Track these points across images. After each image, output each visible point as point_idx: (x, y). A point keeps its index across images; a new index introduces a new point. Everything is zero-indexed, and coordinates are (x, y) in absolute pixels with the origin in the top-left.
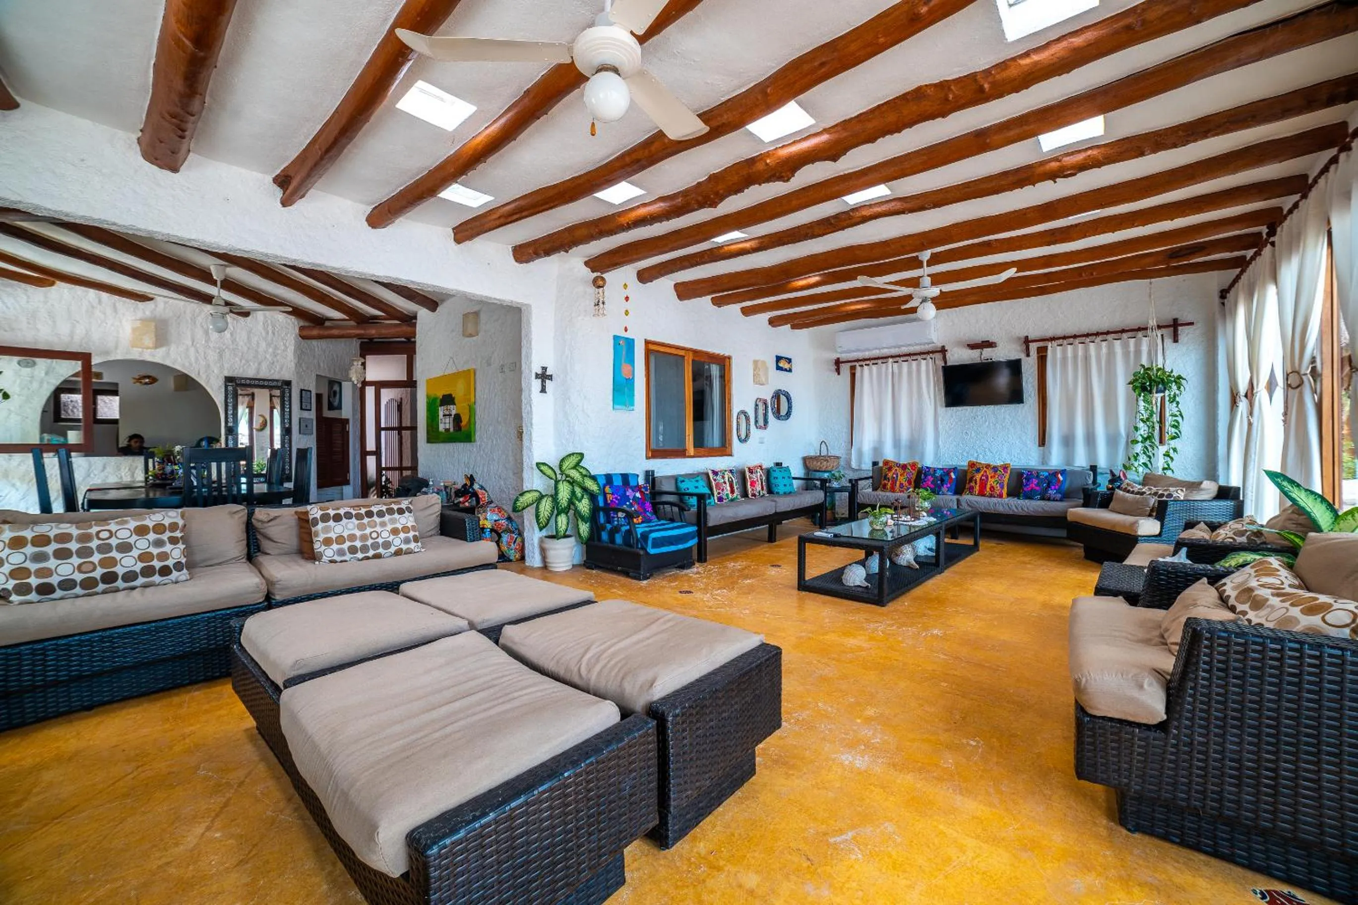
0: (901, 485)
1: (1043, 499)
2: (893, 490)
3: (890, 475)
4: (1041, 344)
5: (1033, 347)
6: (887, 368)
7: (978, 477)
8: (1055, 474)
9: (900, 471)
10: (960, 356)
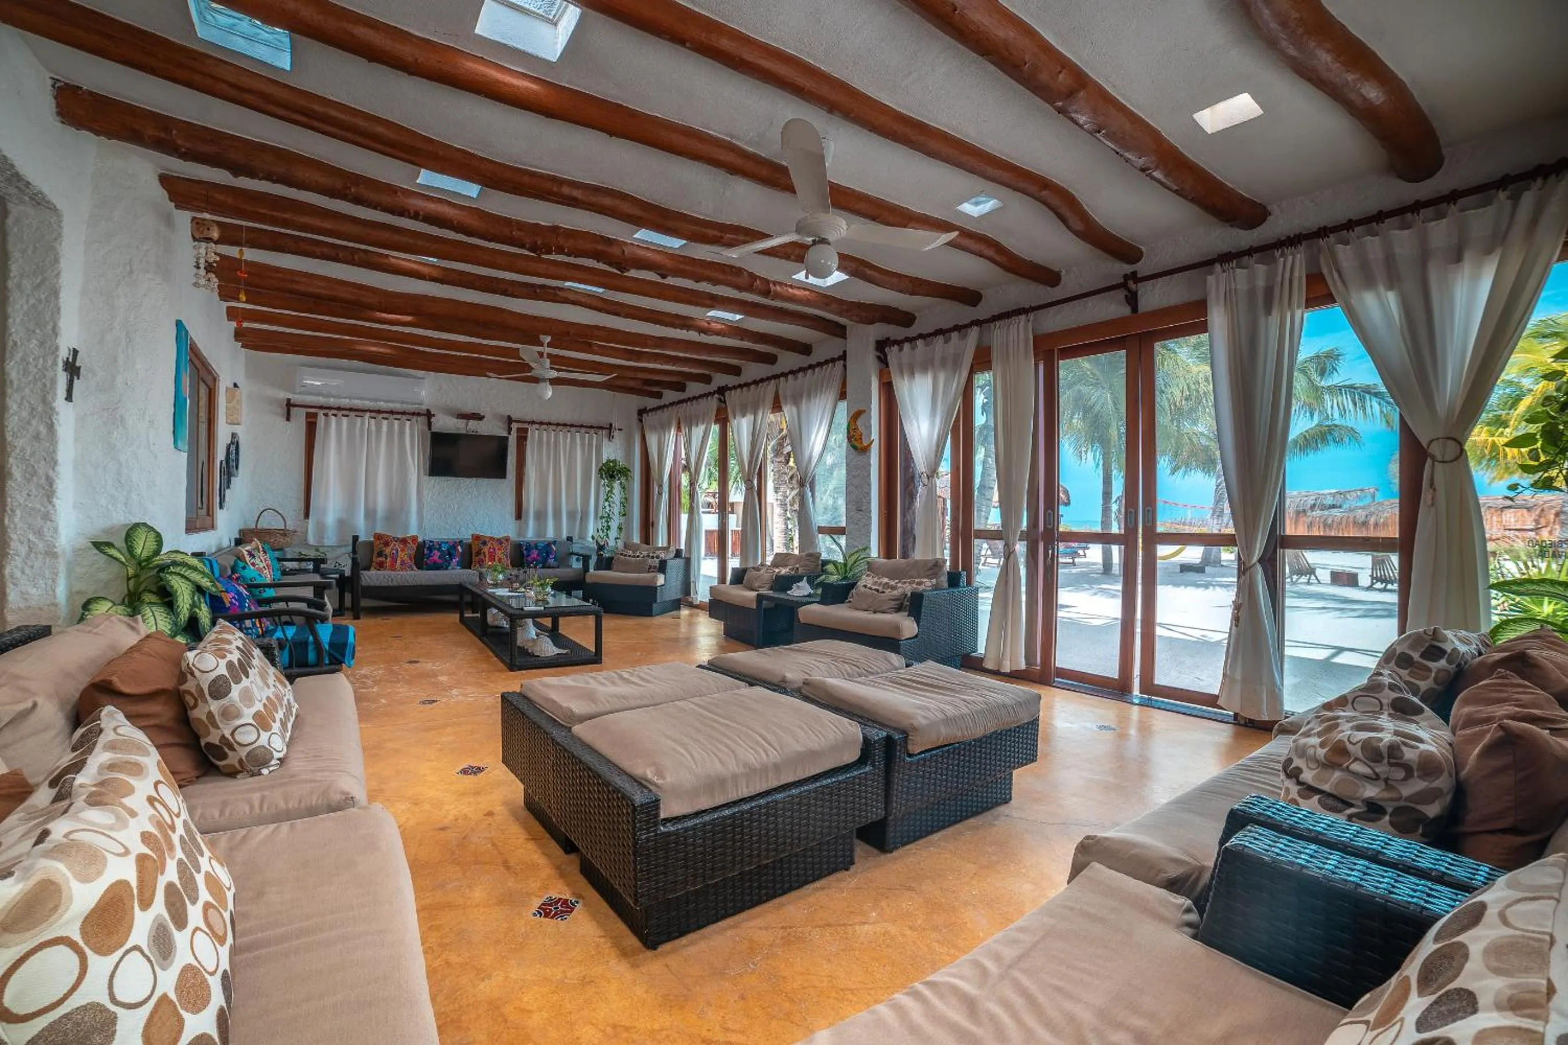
0: (403, 563)
1: (543, 567)
2: (393, 568)
3: (388, 551)
4: (520, 425)
5: (515, 426)
6: (363, 424)
7: (486, 549)
8: (548, 545)
9: (399, 546)
10: (445, 423)
